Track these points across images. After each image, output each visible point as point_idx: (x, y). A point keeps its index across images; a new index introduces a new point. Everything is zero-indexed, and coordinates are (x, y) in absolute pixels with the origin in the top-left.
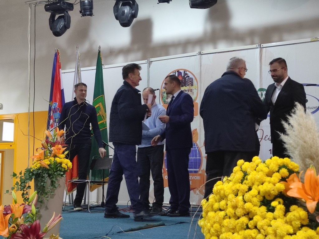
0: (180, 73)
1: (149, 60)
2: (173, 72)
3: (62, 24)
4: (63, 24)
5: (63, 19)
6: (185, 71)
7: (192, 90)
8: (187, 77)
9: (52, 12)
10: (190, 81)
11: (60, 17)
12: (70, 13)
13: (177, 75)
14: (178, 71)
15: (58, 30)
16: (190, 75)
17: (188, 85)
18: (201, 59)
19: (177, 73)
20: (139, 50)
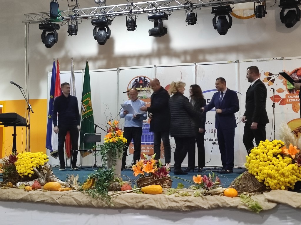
0: (141, 79)
1: (119, 68)
2: (136, 78)
3: (51, 39)
4: (53, 39)
5: (52, 35)
6: (145, 78)
7: (150, 90)
8: (146, 81)
9: (44, 30)
10: (149, 84)
11: (49, 34)
12: (57, 31)
13: (139, 80)
14: (140, 77)
15: (50, 43)
16: (148, 80)
17: (147, 87)
18: (156, 70)
19: (139, 78)
20: (104, 58)
